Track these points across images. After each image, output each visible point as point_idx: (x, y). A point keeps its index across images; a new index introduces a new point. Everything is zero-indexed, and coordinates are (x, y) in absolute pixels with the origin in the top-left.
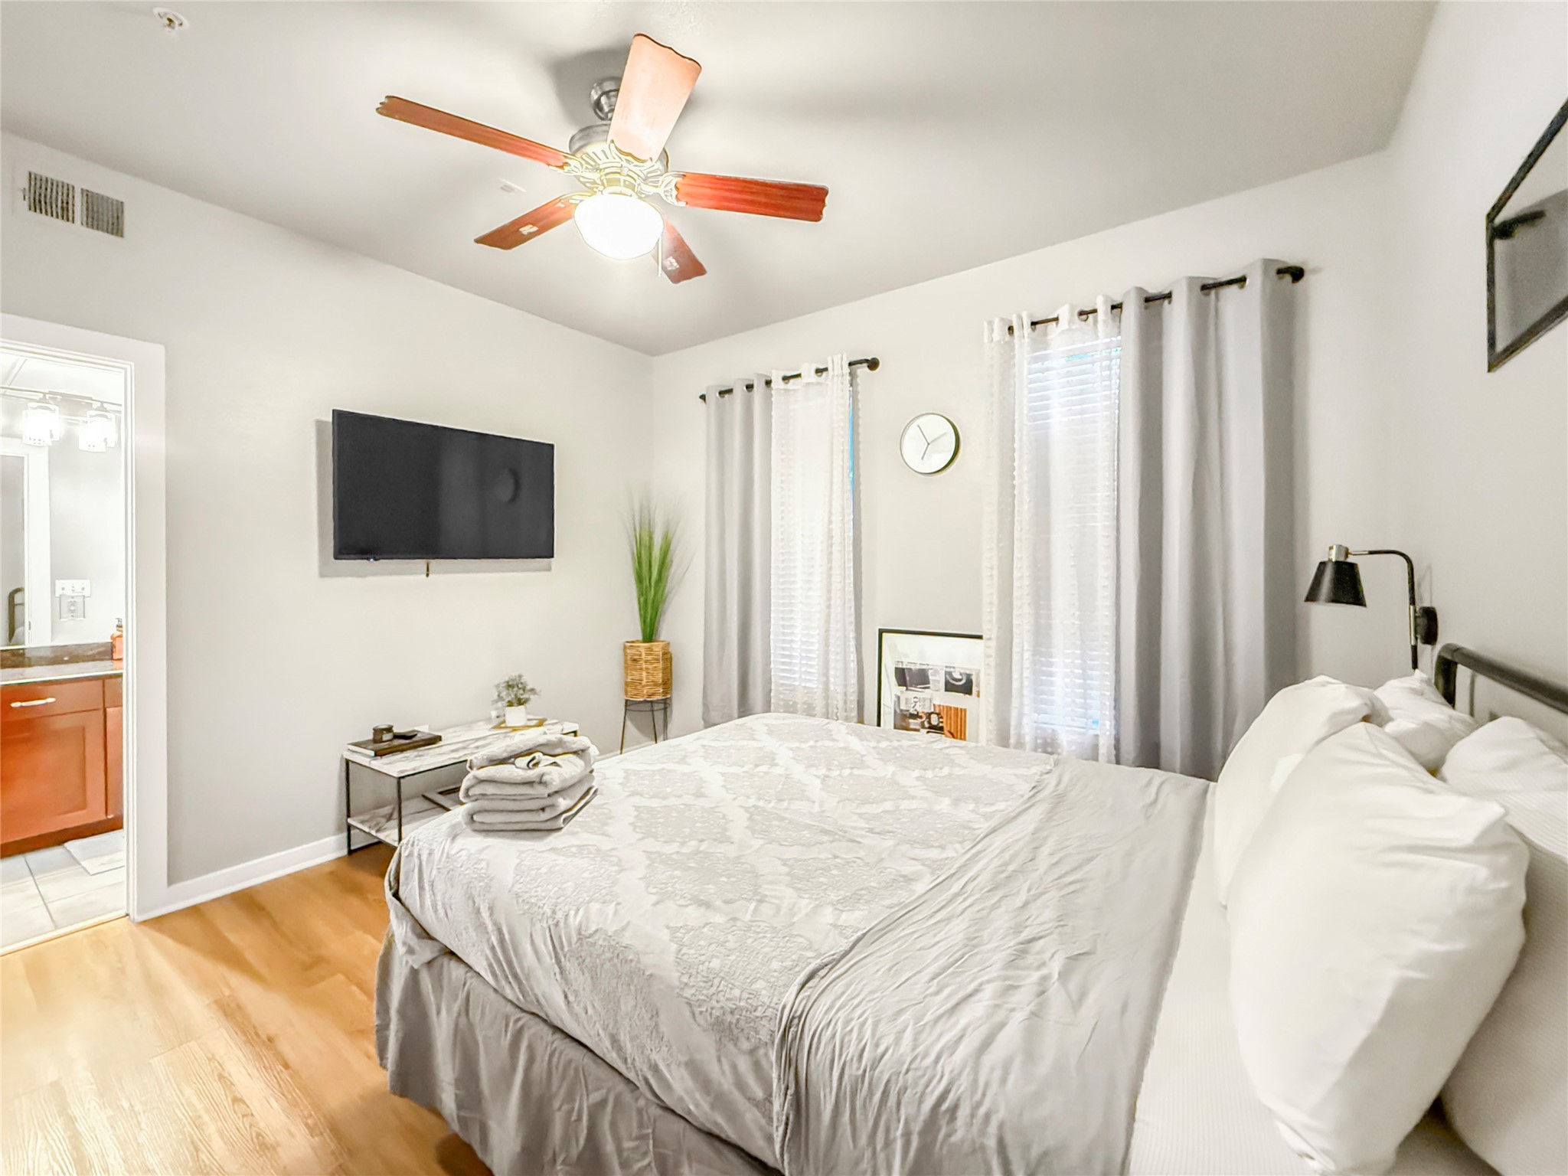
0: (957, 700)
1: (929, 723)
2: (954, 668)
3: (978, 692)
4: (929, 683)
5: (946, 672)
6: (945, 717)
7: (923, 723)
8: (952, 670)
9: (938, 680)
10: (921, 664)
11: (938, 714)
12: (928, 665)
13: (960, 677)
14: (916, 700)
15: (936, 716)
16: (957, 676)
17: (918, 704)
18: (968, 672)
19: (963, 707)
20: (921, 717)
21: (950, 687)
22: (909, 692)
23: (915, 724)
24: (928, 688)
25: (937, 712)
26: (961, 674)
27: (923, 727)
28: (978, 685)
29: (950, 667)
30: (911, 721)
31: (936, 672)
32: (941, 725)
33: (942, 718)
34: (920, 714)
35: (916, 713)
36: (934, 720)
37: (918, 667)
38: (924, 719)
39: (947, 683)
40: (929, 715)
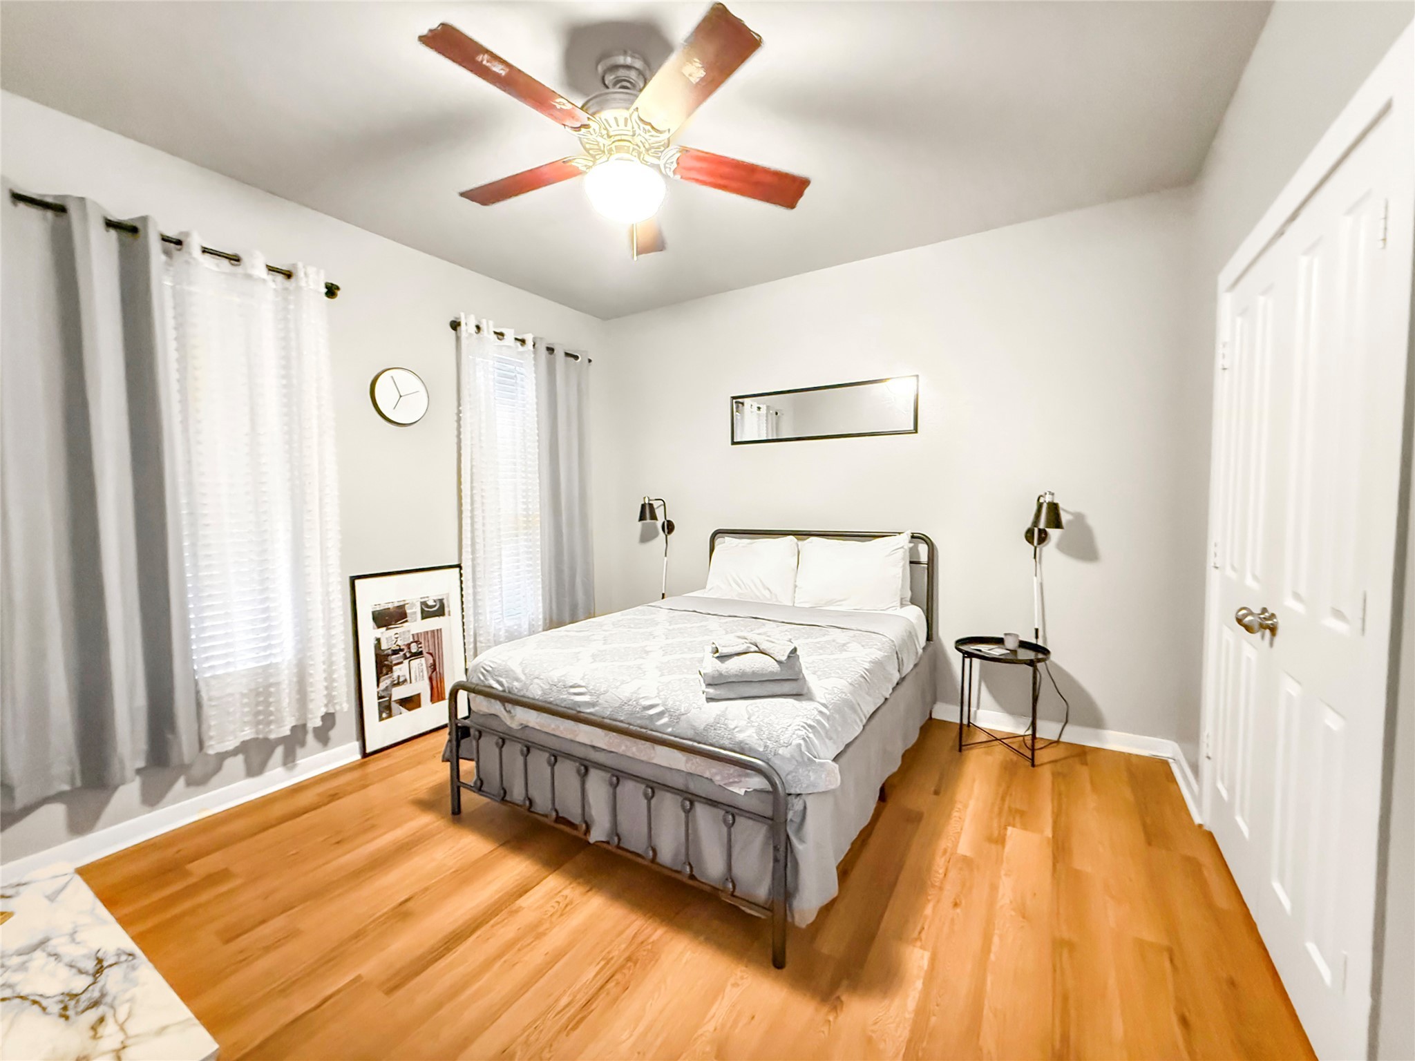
0: (433, 623)
1: (410, 652)
2: (428, 597)
3: (449, 612)
4: (406, 617)
5: (421, 602)
6: (423, 642)
7: (405, 654)
8: (426, 599)
9: (414, 610)
10: (398, 602)
11: (416, 642)
12: (404, 601)
13: (434, 604)
14: (397, 636)
15: (414, 644)
16: (431, 603)
17: (399, 639)
18: (440, 598)
19: (438, 628)
20: (402, 650)
21: (426, 615)
22: (389, 631)
23: (398, 658)
24: (406, 621)
25: (416, 640)
26: (435, 601)
27: (406, 658)
28: (449, 606)
29: (424, 598)
30: (394, 657)
31: (413, 605)
32: (420, 650)
33: (421, 643)
34: (402, 648)
35: (398, 648)
36: (414, 649)
37: (396, 604)
38: (405, 651)
39: (423, 611)
40: (409, 646)
